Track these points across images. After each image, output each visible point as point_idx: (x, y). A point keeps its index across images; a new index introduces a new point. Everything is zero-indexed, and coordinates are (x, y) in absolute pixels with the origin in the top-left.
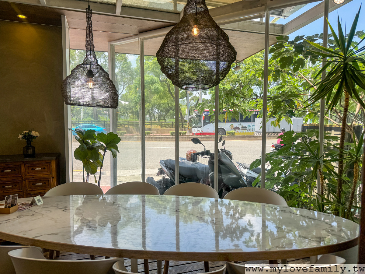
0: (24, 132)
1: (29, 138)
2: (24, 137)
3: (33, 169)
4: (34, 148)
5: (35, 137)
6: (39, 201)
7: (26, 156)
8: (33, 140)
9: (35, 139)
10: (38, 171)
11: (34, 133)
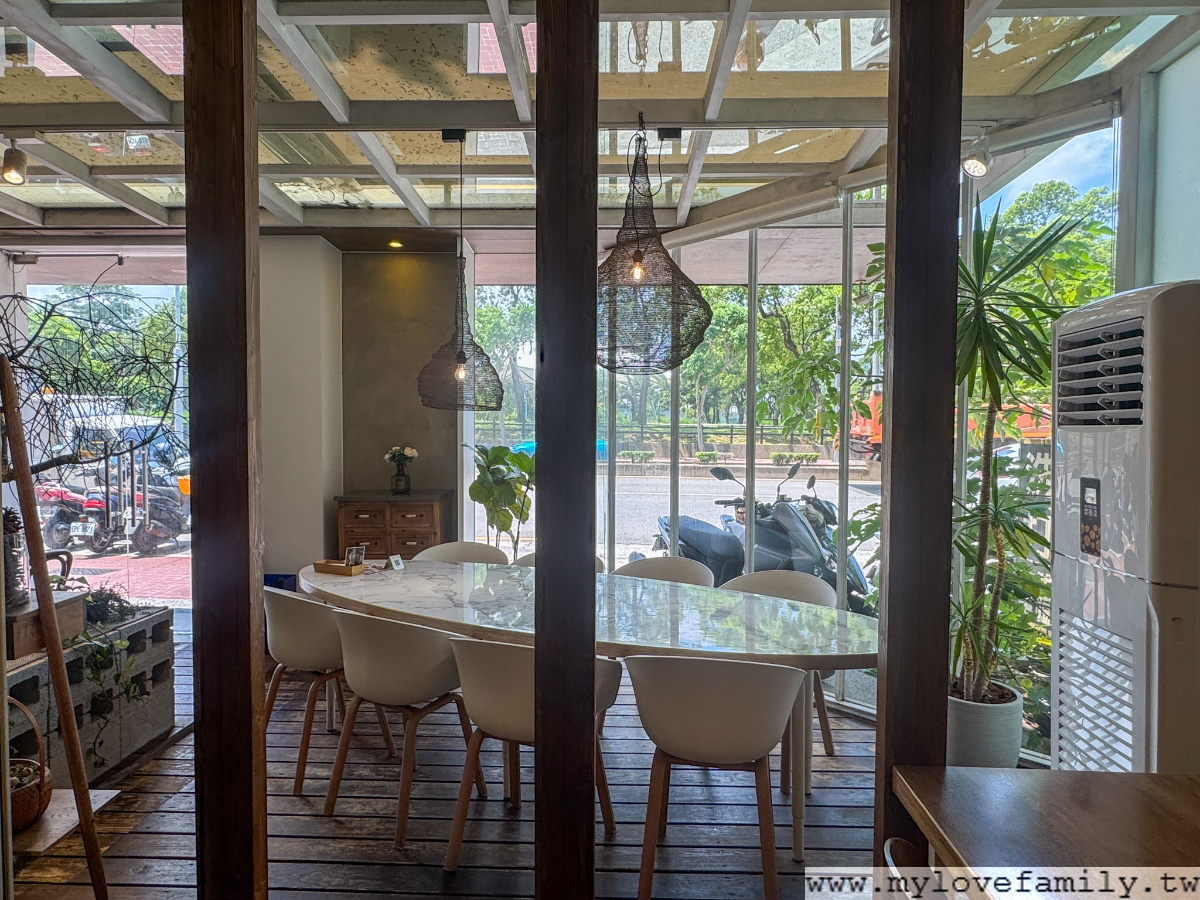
0: (394, 448)
1: (400, 460)
2: (393, 458)
3: (403, 516)
4: (408, 479)
5: (411, 459)
6: (397, 563)
7: (396, 492)
8: (408, 463)
9: (410, 461)
10: (411, 520)
11: (408, 452)
